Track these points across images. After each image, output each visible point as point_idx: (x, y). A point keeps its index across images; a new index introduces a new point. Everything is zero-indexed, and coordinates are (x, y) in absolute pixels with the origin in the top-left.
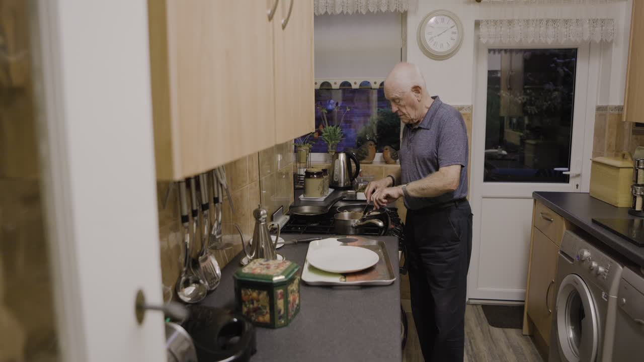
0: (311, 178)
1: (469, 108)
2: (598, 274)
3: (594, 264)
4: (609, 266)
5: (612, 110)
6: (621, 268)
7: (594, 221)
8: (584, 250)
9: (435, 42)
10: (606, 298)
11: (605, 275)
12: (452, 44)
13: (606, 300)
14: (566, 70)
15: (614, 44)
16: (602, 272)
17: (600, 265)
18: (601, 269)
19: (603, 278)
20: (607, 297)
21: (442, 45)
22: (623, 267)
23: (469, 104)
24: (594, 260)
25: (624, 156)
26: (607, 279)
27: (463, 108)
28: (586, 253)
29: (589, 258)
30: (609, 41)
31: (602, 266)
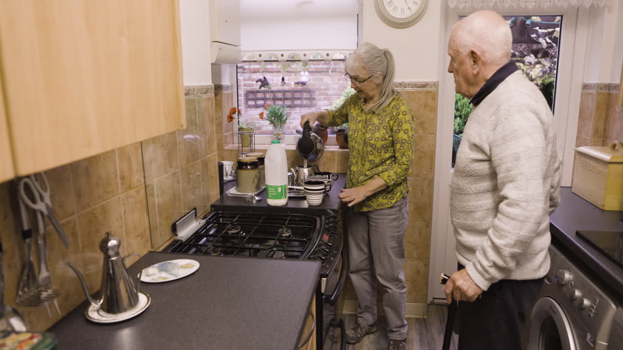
0: (244, 169)
1: (434, 84)
2: (581, 307)
3: (578, 293)
4: (598, 300)
5: (601, 89)
6: (614, 306)
7: (578, 235)
8: (565, 271)
9: (395, 7)
10: (592, 343)
11: (591, 311)
12: (415, 9)
13: (592, 345)
14: (549, 41)
15: (606, 11)
16: (588, 307)
17: (585, 295)
18: (586, 302)
19: (590, 315)
20: (594, 342)
21: (402, 10)
22: (617, 307)
23: (435, 80)
24: (577, 288)
25: (614, 146)
26: (593, 317)
27: (428, 84)
28: (568, 276)
29: (571, 284)
30: (601, 6)
31: (587, 298)
